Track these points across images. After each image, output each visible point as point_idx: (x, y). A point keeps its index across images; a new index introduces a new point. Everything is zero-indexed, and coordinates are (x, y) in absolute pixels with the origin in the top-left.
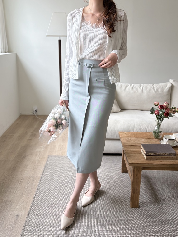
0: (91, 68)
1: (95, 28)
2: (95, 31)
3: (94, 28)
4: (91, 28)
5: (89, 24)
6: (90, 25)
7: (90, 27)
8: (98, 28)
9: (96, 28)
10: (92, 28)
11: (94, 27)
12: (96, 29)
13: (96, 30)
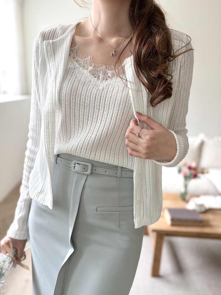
0: (86, 177)
1: (104, 79)
2: (101, 88)
3: (99, 79)
4: (92, 76)
5: (86, 67)
6: (89, 69)
7: (89, 74)
8: (109, 77)
9: (107, 79)
10: (93, 79)
11: (99, 76)
12: (105, 81)
13: (105, 83)
